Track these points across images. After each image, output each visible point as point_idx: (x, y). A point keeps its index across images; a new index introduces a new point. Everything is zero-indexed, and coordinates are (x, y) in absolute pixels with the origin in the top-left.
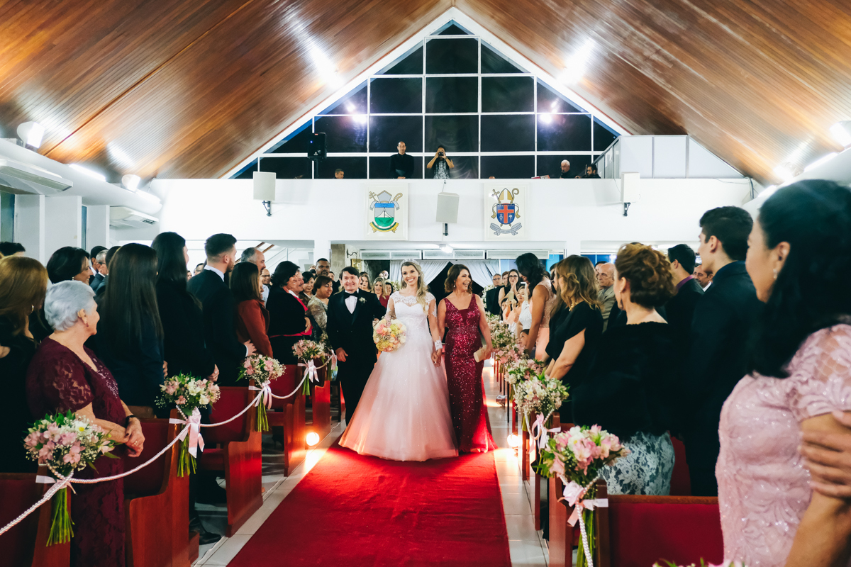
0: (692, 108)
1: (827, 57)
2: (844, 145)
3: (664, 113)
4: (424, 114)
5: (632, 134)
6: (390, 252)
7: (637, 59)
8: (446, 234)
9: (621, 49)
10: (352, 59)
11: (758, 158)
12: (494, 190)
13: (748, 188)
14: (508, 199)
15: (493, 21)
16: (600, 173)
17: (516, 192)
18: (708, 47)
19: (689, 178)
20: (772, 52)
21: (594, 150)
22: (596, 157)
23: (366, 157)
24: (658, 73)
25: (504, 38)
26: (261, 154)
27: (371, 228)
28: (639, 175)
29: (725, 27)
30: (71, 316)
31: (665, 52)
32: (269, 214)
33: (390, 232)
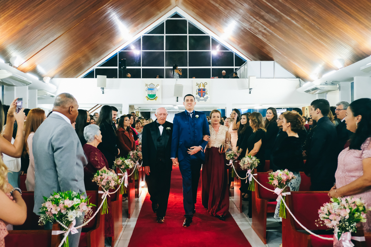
0: (277, 51)
1: (333, 35)
2: (339, 68)
3: (265, 52)
4: (165, 51)
5: (251, 61)
6: (151, 108)
7: (256, 31)
8: (177, 101)
9: (249, 27)
10: (136, 28)
11: (303, 70)
12: (197, 83)
13: (298, 82)
14: (203, 87)
15: (193, 13)
16: (238, 76)
17: (206, 84)
18: (285, 28)
19: (275, 78)
20: (312, 31)
21: (235, 66)
22: (236, 69)
23: (141, 69)
24: (264, 37)
25: (198, 20)
26: (95, 67)
27: (146, 99)
28: (256, 77)
29: (294, 22)
30: (92, 137)
31: (268, 29)
32: (103, 93)
33: (154, 100)
